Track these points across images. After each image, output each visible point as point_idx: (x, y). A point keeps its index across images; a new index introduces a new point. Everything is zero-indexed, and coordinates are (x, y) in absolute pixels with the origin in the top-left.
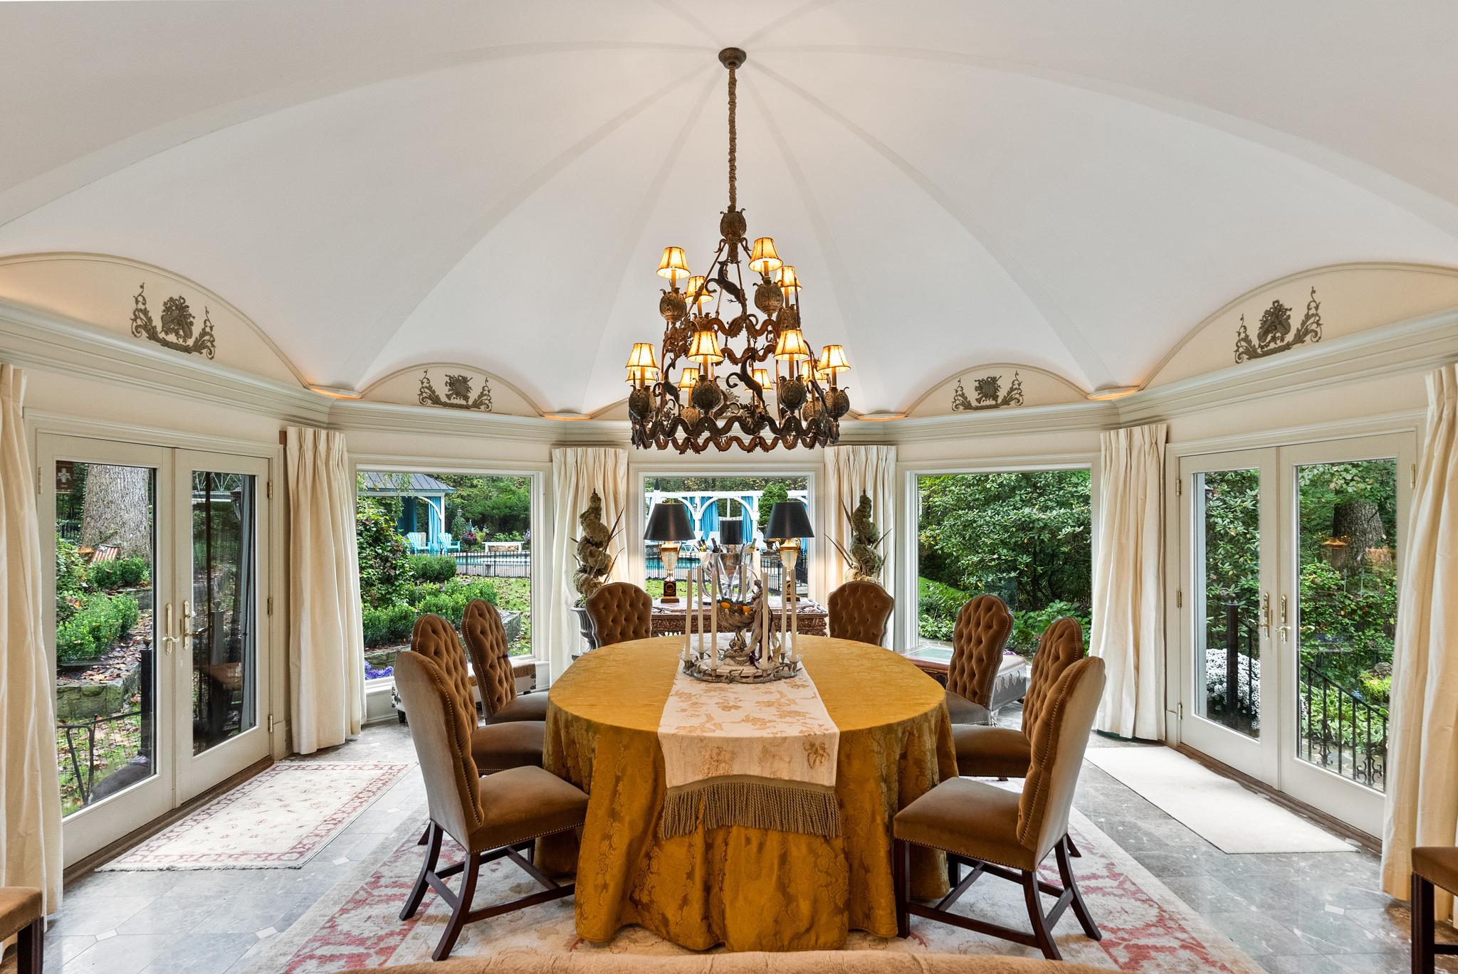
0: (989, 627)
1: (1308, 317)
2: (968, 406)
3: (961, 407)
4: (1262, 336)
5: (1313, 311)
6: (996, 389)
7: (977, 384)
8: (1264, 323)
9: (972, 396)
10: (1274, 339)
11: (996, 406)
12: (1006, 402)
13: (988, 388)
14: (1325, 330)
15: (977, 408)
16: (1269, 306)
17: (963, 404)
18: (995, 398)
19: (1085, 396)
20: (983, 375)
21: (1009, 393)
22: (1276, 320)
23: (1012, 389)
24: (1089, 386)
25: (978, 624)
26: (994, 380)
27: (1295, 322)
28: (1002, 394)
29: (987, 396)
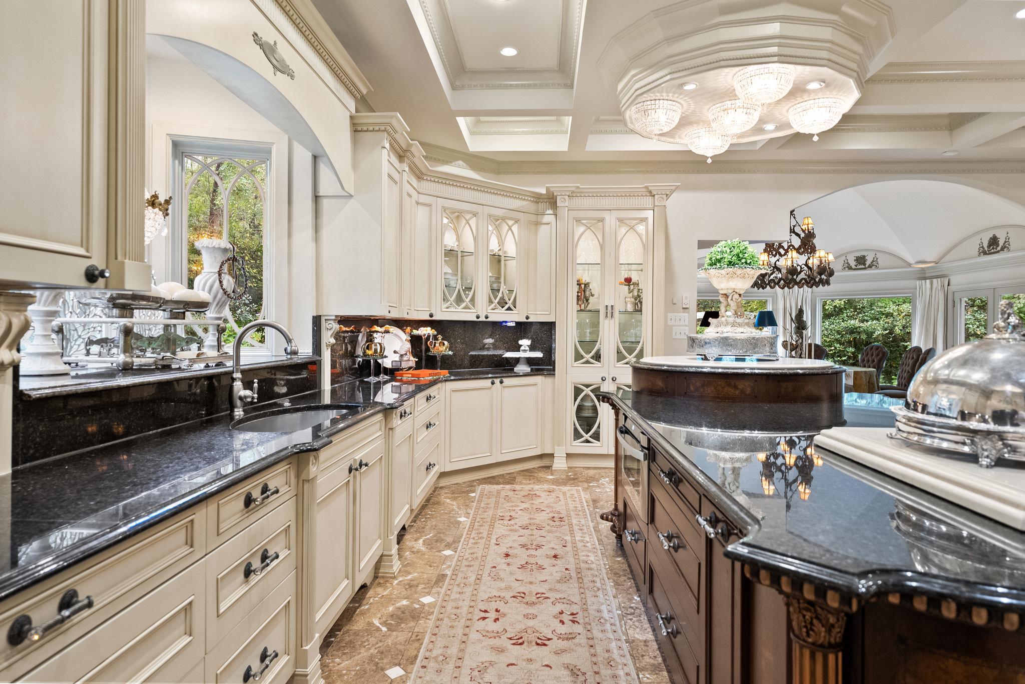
0: (878, 355)
1: (1005, 242)
2: (850, 268)
3: (847, 269)
4: (989, 247)
5: (1007, 240)
6: (865, 261)
7: (855, 258)
8: (989, 242)
9: (853, 264)
10: (993, 248)
11: (865, 269)
12: (870, 267)
13: (861, 260)
14: (1011, 247)
15: (855, 269)
16: (992, 236)
17: (848, 267)
18: (865, 265)
19: (910, 265)
20: (859, 254)
21: (871, 263)
22: (994, 241)
23: (873, 261)
24: (911, 261)
25: (873, 355)
26: (864, 257)
27: (1001, 243)
28: (868, 263)
29: (860, 264)
